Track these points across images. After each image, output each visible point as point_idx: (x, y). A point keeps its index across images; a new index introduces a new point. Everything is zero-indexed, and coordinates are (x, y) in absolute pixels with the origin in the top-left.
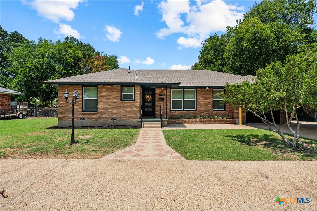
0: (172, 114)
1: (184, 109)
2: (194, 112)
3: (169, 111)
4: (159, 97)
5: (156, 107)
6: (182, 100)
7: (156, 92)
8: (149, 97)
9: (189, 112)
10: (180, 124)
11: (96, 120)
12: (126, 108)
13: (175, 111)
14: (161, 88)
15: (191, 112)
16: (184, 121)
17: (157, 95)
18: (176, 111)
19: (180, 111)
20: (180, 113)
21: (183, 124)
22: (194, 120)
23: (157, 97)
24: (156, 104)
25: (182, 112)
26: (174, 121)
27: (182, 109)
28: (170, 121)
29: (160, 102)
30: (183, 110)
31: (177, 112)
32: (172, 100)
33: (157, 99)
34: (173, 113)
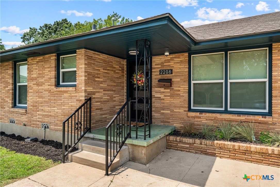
0: (191, 119)
1: (229, 109)
2: (260, 118)
3: (185, 111)
4: (160, 77)
5: (153, 100)
6: (223, 81)
7: (154, 66)
8: (140, 79)
9: (243, 118)
10: (207, 154)
11: (25, 125)
12: (62, 104)
13: (198, 114)
14: (164, 54)
15: (251, 117)
16: (221, 148)
17: (155, 72)
18: (201, 111)
19: (214, 115)
20: (215, 119)
21: (214, 155)
22: (254, 147)
23: (156, 76)
24: (153, 93)
25: (218, 116)
26: (188, 144)
27: (223, 109)
28: (176, 141)
29: (162, 90)
30: (226, 112)
31: (203, 115)
32: (193, 82)
33: (155, 82)
34: (194, 117)
